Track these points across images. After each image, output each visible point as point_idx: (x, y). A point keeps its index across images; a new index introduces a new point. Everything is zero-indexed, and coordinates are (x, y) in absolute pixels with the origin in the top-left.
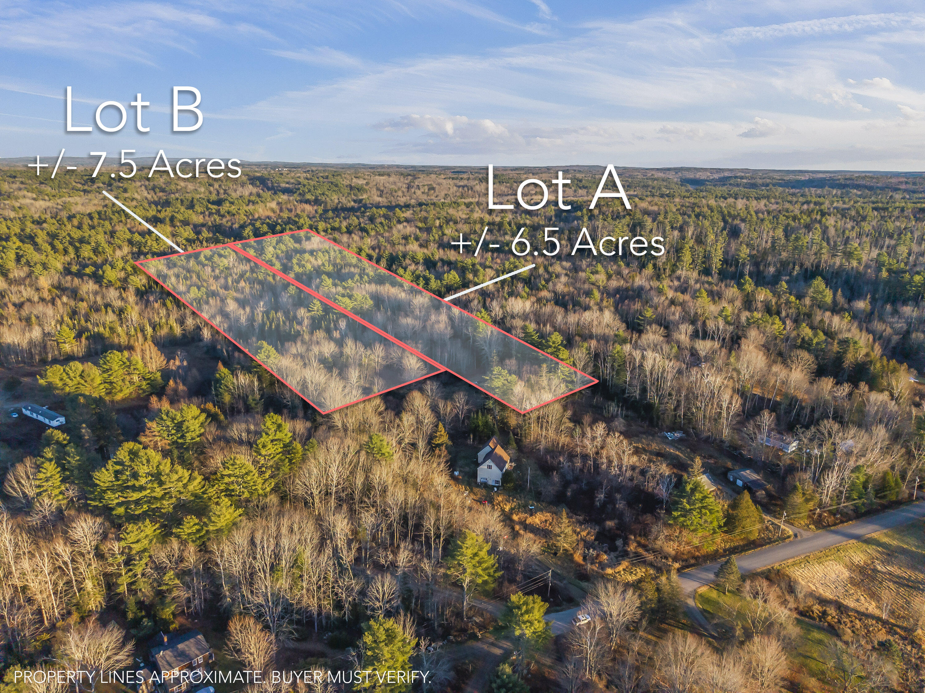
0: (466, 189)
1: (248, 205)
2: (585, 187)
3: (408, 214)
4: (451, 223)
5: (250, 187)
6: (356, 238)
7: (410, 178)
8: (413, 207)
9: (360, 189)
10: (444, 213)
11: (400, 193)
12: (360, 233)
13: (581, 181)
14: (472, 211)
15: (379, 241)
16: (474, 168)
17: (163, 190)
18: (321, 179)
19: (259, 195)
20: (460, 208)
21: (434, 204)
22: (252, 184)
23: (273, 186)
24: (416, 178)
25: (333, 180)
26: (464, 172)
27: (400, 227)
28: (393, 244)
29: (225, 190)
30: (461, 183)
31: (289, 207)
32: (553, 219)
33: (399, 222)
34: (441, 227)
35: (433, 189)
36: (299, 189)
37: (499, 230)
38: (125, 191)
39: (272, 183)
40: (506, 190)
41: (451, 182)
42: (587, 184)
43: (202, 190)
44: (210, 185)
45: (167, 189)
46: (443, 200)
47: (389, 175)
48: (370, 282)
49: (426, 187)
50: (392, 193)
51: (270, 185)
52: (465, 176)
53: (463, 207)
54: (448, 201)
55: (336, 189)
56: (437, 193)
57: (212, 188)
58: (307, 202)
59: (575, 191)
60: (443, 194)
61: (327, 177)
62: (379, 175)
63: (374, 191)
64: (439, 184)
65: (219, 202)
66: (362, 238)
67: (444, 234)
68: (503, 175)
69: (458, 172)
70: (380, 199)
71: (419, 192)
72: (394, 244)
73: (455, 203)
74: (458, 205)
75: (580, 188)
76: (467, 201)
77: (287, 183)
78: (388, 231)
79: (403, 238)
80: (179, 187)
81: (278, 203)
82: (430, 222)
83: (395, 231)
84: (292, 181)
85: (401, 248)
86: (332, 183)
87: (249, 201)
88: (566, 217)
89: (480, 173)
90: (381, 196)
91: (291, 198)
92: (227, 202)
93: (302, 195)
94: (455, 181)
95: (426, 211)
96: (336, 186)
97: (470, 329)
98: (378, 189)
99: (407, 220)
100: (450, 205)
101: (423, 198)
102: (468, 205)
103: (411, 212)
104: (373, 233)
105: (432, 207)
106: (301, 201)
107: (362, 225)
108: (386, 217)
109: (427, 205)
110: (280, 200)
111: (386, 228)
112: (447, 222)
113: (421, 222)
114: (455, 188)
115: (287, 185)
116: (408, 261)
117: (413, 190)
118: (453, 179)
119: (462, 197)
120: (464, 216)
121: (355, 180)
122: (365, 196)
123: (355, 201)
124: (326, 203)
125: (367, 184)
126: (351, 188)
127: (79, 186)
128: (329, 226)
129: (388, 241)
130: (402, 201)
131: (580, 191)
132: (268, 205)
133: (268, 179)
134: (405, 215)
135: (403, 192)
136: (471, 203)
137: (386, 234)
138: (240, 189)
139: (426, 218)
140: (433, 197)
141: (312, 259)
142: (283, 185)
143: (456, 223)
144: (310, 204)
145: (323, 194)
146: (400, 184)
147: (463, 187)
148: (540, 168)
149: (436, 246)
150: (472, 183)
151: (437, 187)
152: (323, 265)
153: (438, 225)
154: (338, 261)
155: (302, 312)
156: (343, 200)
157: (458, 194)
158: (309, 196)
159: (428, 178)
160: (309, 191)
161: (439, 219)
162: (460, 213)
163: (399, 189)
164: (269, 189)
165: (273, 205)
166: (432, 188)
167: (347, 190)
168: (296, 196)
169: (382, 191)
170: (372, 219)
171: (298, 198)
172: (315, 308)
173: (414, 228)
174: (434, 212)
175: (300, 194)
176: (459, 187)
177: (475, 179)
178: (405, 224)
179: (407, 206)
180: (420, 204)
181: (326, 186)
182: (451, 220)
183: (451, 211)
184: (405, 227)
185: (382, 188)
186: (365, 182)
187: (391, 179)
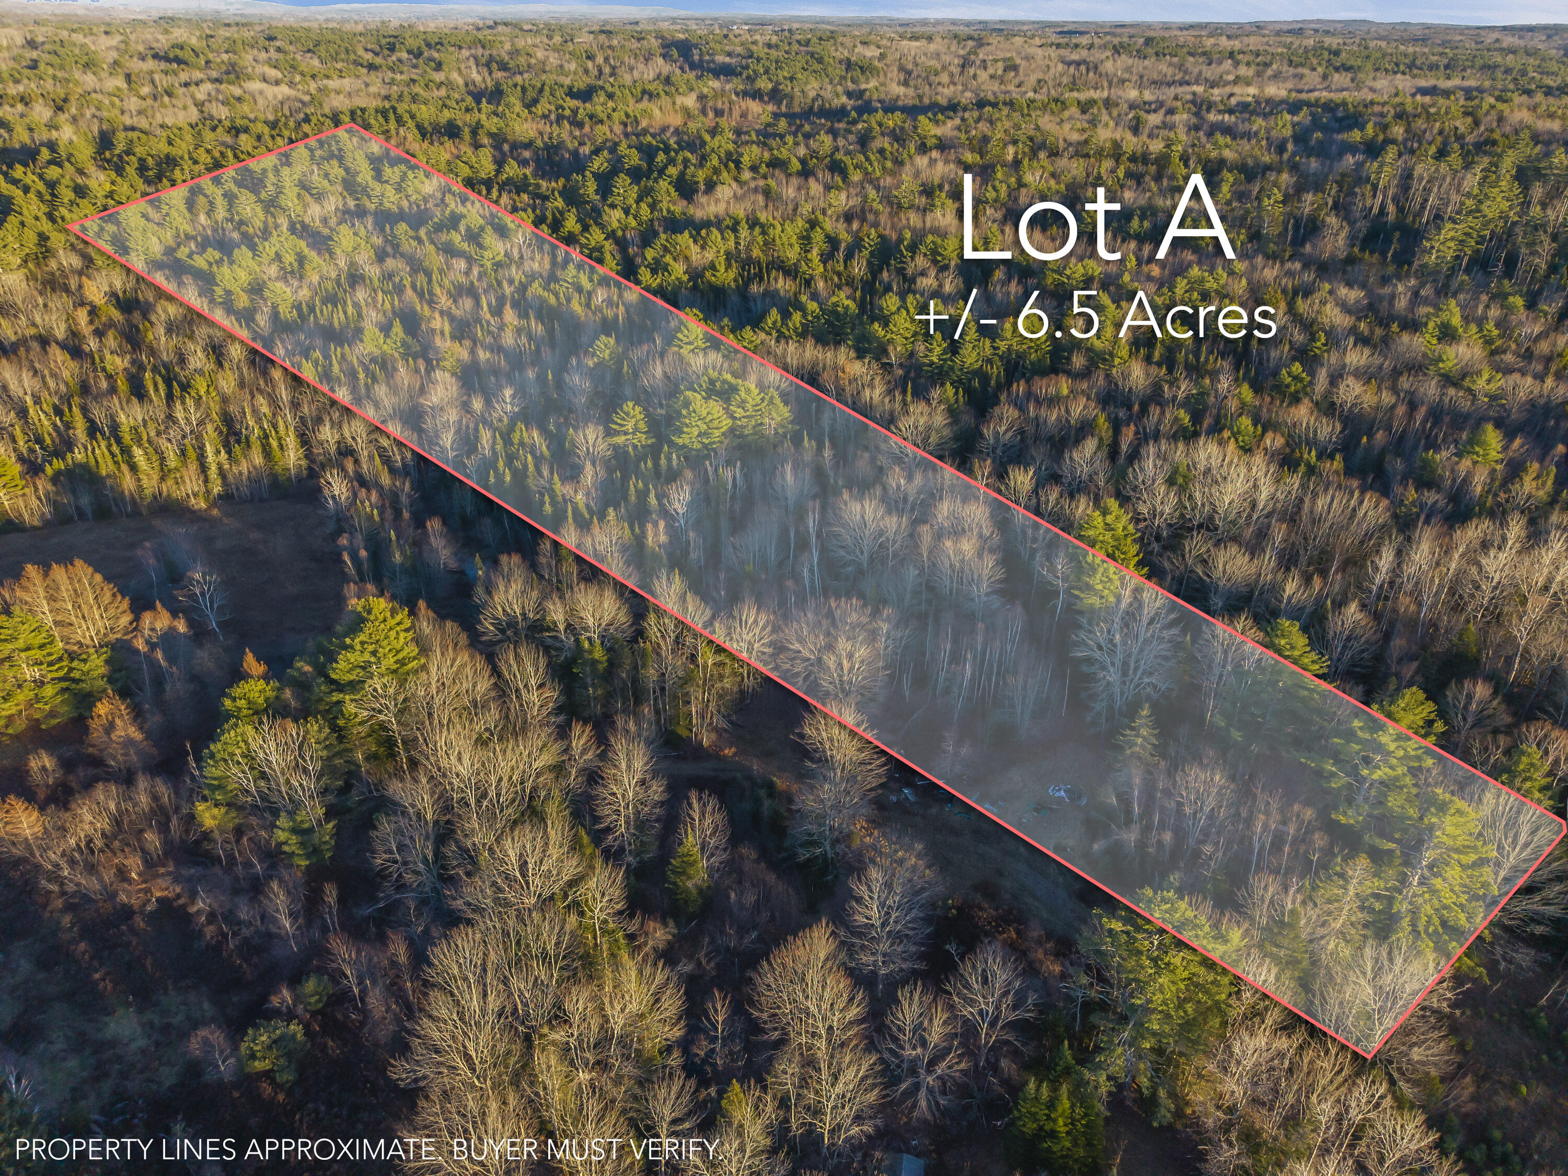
0: (1083, 68)
1: (639, 101)
2: (1347, 68)
3: (948, 128)
4: (1042, 155)
5: (660, 61)
6: (815, 187)
7: (970, 43)
8: (965, 109)
9: (865, 69)
10: (1028, 129)
11: (945, 78)
12: (828, 176)
13: (1337, 53)
14: (1093, 123)
15: (866, 197)
16: (1102, 25)
17: (503, 67)
18: (795, 47)
19: (668, 81)
20: (1066, 114)
21: (1011, 104)
22: (664, 56)
23: (701, 61)
24: (981, 45)
25: (818, 49)
26: (1082, 33)
27: (922, 161)
28: (897, 207)
29: (614, 68)
30: (1075, 57)
31: (719, 105)
32: (1290, 147)
33: (923, 149)
34: (1017, 163)
35: (1015, 68)
36: (747, 67)
37: (1158, 178)
38: (439, 67)
39: (701, 55)
40: (1170, 71)
41: (1053, 52)
42: (1352, 62)
43: (573, 66)
44: (588, 58)
45: (512, 64)
46: (1031, 95)
47: (930, 39)
48: (803, 334)
49: (1000, 65)
50: (929, 76)
51: (696, 58)
52: (1084, 40)
53: (1074, 111)
54: (1041, 97)
55: (817, 67)
56: (1021, 77)
57: (590, 64)
58: (757, 95)
59: (1325, 77)
60: (1033, 79)
61: (808, 43)
62: (911, 39)
63: (894, 73)
64: (1027, 58)
65: (586, 95)
66: (828, 188)
67: (1021, 184)
68: (1163, 39)
69: (1070, 33)
70: (901, 90)
71: (983, 76)
72: (900, 206)
73: (1056, 101)
74: (1064, 105)
75: (1337, 69)
76: (1083, 96)
77: (729, 54)
78: (893, 173)
79: (921, 193)
80: (533, 61)
81: (702, 98)
82: (993, 148)
83: (906, 175)
84: (739, 50)
85: (914, 219)
86: (812, 55)
87: (644, 92)
88: (1320, 143)
89: (1114, 35)
90: (906, 84)
91: (728, 87)
92: (602, 93)
93: (751, 79)
94: (1062, 52)
95: (991, 122)
96: (820, 61)
97: (1060, 564)
98: (902, 69)
99: (943, 146)
100: (1044, 107)
101: (991, 89)
102: (1085, 107)
103: (957, 121)
104: (856, 177)
105: (1005, 111)
106: (745, 94)
107: (839, 156)
108: (898, 137)
109: (994, 105)
110: (705, 90)
111: (889, 164)
112: (1034, 154)
113: (973, 150)
114: (1060, 67)
115: (727, 60)
116: (921, 262)
117: (972, 71)
118: (1058, 46)
119: (1074, 86)
120: (1075, 137)
121: (860, 49)
122: (872, 84)
123: (849, 95)
124: (791, 98)
125: (882, 57)
126: (849, 65)
127: (369, 56)
128: (767, 155)
129: (888, 199)
130: (945, 94)
131: (1336, 76)
132: (679, 100)
133: (696, 46)
134: (938, 131)
135: (952, 75)
136: (1092, 102)
137: (888, 181)
138: (641, 66)
139: (985, 139)
140: (1011, 88)
141: (694, 249)
142: (721, 59)
143: (1054, 154)
144: (761, 99)
145: (792, 79)
146: (946, 58)
147: (1078, 64)
148: (1241, 26)
149: (999, 215)
150: (1097, 55)
151: (1023, 64)
152: (713, 267)
153: (1010, 158)
154: (756, 253)
155: (591, 437)
156: (828, 93)
157: (1065, 80)
158: (764, 84)
159: (1007, 46)
160: (767, 72)
161: (1015, 142)
162: (1067, 126)
163: (944, 68)
164: (693, 67)
165: (690, 101)
166: (1011, 67)
167: (840, 71)
168: (737, 84)
169: (909, 73)
170: (864, 141)
171: (741, 87)
172: (630, 427)
173: (952, 166)
174: (1007, 124)
175: (748, 77)
176: (1069, 64)
177: (1104, 47)
178: (935, 154)
179: (953, 107)
180: (981, 104)
181: (801, 61)
182: (1043, 146)
183: (1047, 122)
184: (932, 162)
185: (910, 66)
186: (877, 53)
187: (932, 47)
